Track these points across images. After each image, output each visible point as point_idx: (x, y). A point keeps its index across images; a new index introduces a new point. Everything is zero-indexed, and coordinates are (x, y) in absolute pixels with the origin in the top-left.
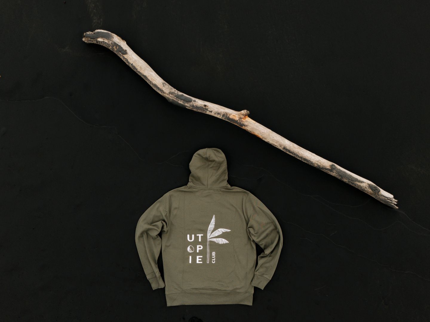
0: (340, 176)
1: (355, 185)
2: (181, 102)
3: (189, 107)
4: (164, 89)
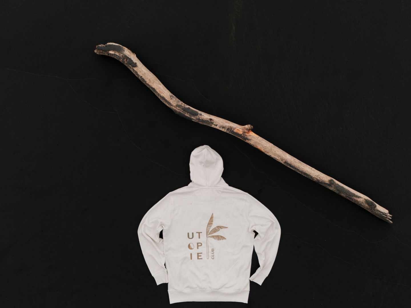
0: (338, 190)
1: (352, 199)
2: (187, 115)
3: (195, 120)
4: (171, 102)
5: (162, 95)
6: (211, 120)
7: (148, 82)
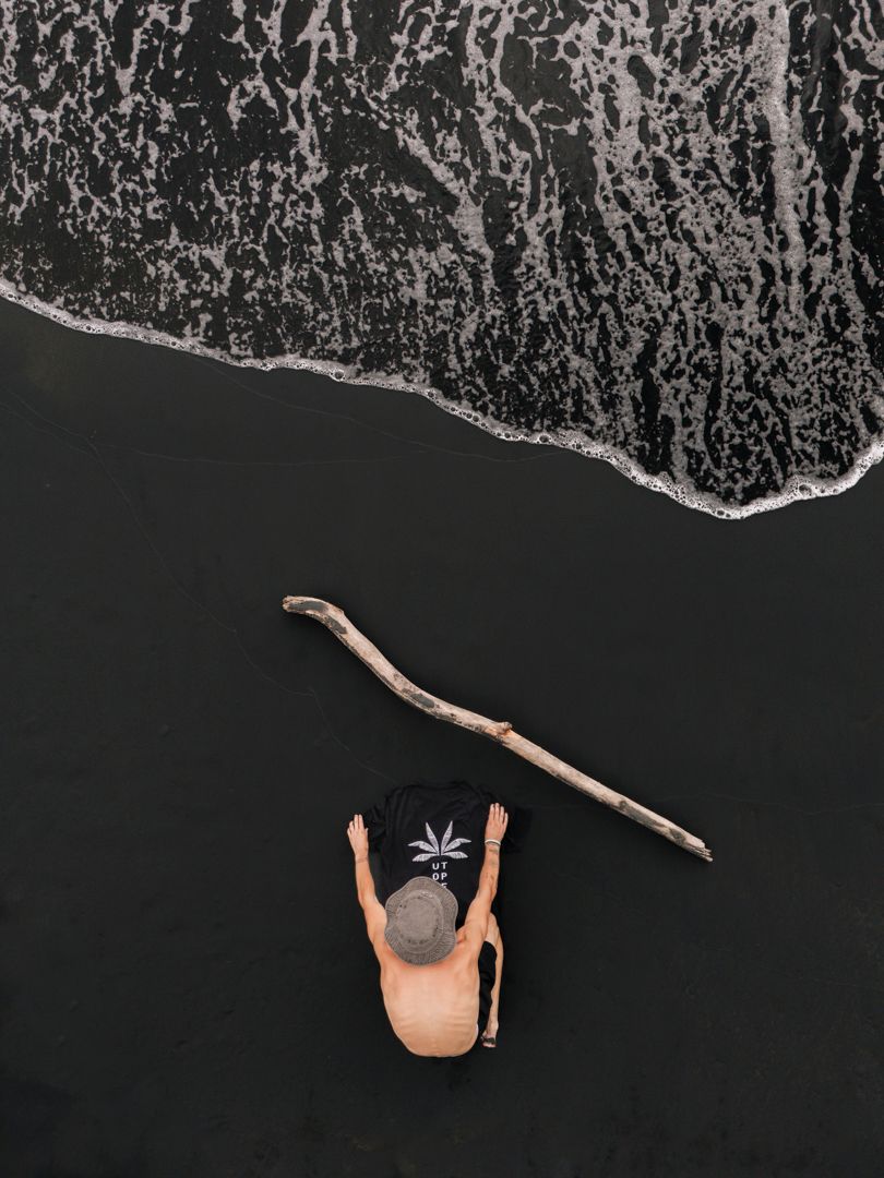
0: (634, 815)
1: (654, 828)
2: (419, 705)
3: (430, 713)
4: (395, 684)
5: (382, 673)
6: (452, 715)
7: (362, 655)
